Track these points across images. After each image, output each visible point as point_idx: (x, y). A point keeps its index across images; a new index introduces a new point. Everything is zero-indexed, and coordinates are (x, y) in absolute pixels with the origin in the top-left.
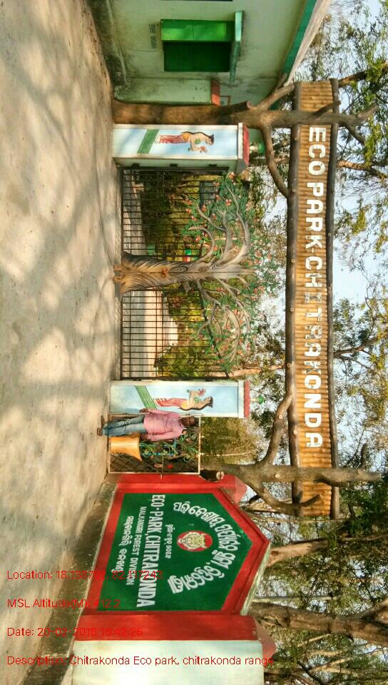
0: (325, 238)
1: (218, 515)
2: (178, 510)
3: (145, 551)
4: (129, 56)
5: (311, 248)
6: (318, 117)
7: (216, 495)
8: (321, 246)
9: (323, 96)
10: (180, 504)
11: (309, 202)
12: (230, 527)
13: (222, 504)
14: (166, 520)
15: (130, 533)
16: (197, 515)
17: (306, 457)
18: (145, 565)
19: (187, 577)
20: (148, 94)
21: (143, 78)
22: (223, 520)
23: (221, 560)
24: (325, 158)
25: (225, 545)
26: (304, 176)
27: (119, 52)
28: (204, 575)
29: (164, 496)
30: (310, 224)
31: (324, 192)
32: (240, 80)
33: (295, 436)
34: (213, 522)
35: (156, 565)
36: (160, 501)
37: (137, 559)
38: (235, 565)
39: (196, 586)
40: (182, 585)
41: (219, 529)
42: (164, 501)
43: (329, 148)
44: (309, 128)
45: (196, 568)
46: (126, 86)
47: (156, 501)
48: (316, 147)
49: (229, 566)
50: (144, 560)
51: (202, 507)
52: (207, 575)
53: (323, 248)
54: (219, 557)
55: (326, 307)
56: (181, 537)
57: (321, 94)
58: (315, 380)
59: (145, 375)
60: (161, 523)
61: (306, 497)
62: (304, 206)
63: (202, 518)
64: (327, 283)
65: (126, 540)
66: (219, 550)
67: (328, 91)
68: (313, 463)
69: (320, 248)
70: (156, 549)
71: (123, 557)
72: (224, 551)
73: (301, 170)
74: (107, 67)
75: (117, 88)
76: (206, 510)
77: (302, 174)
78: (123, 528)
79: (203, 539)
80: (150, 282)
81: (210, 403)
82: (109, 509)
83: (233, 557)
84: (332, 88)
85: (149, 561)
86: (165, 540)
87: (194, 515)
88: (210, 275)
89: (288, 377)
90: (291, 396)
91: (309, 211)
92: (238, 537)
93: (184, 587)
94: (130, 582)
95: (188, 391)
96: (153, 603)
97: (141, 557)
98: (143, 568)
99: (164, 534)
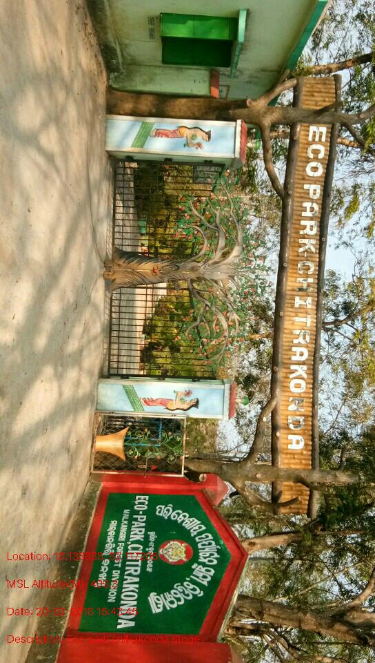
0: (318, 243)
1: (199, 522)
2: (161, 514)
3: (128, 563)
4: (126, 45)
5: (304, 252)
6: (318, 116)
7: (199, 498)
8: (313, 250)
9: (326, 92)
10: (163, 507)
11: (305, 204)
12: (210, 537)
13: (204, 509)
14: (148, 527)
15: (113, 540)
16: (179, 521)
17: (287, 458)
18: (127, 579)
19: (167, 594)
20: (144, 83)
21: (139, 65)
22: (204, 528)
23: (201, 575)
24: (324, 159)
25: (205, 558)
26: (300, 177)
27: (115, 42)
28: (184, 592)
29: (147, 497)
30: (305, 227)
31: (320, 195)
32: (241, 72)
33: (278, 438)
34: (194, 531)
35: (137, 580)
36: (143, 503)
37: (119, 572)
38: (214, 581)
39: (175, 606)
40: (162, 604)
41: (199, 539)
42: (147, 503)
43: (329, 149)
44: (309, 127)
45: (176, 585)
46: (122, 74)
47: (140, 503)
48: (314, 147)
49: (208, 582)
50: (126, 573)
51: (183, 512)
52: (186, 592)
53: (316, 253)
54: (199, 571)
55: (315, 312)
56: (163, 547)
57: (323, 90)
58: (300, 384)
59: (132, 372)
60: (143, 530)
61: (285, 497)
62: (299, 208)
63: (184, 525)
64: (317, 289)
65: (109, 549)
66: (200, 563)
67: (332, 88)
68: (294, 464)
69: (312, 253)
70: (138, 561)
71: (105, 569)
72: (204, 565)
73: (299, 171)
74: (102, 55)
75: (112, 76)
76: (187, 515)
77: (298, 175)
78: (106, 534)
79: (184, 550)
80: (140, 280)
81: (196, 404)
82: (93, 512)
83: (213, 572)
84: (336, 85)
85: (130, 575)
86: (147, 549)
87: (176, 521)
88: (201, 276)
89: (274, 381)
90: (276, 399)
91: (304, 214)
92: (218, 549)
93: (164, 607)
94: (112, 599)
95: (174, 392)
96: (132, 624)
97: (123, 570)
98: (125, 582)
99: (145, 542)
